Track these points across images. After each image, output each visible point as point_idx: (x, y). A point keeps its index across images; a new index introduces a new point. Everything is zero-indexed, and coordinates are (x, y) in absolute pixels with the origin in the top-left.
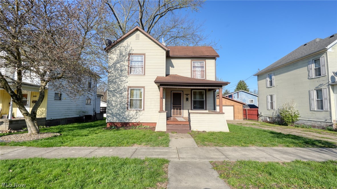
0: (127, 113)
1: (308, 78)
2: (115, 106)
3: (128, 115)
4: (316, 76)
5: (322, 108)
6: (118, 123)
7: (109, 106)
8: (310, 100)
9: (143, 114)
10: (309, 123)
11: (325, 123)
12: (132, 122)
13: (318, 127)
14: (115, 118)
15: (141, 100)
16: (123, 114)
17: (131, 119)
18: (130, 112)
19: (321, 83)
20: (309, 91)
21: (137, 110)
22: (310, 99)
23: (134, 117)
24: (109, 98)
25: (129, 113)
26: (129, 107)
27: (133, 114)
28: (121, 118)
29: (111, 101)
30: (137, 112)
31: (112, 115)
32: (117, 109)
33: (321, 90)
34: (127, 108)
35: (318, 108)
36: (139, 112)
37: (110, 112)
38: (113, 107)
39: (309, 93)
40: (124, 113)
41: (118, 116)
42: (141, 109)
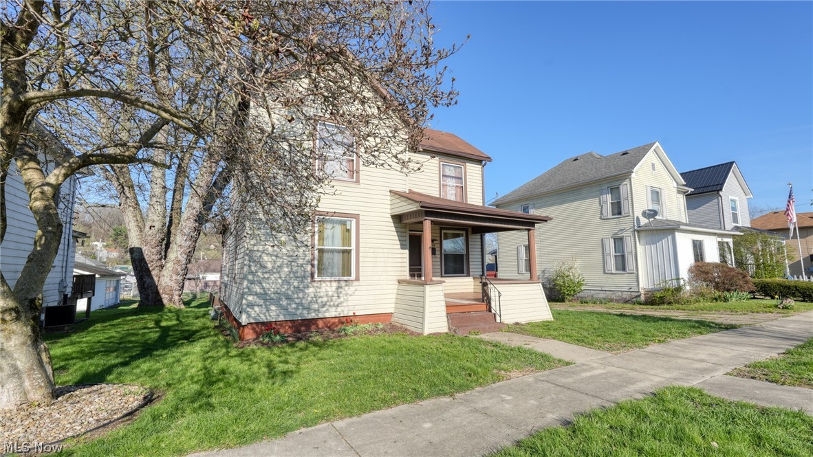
0: (311, 291)
1: (601, 218)
2: (275, 270)
3: (315, 297)
4: (613, 215)
5: (624, 269)
6: (281, 323)
7: (253, 269)
8: (603, 256)
9: (356, 290)
10: (602, 295)
11: (629, 293)
12: (327, 315)
13: (617, 301)
14: (273, 308)
15: (349, 252)
16: (301, 295)
17: (324, 309)
18: (320, 288)
19: (622, 227)
20: (602, 240)
21: (339, 281)
22: (603, 254)
23: (332, 300)
24: (254, 245)
25: (318, 290)
26: (316, 271)
27: (330, 294)
28: (294, 306)
29: (259, 254)
30: (339, 287)
31: (265, 300)
32: (280, 278)
33: (621, 239)
34: (312, 275)
35: (617, 269)
36: (346, 285)
37: (257, 289)
38: (266, 273)
39: (602, 244)
40: (303, 291)
41: (284, 302)
42: (351, 278)
